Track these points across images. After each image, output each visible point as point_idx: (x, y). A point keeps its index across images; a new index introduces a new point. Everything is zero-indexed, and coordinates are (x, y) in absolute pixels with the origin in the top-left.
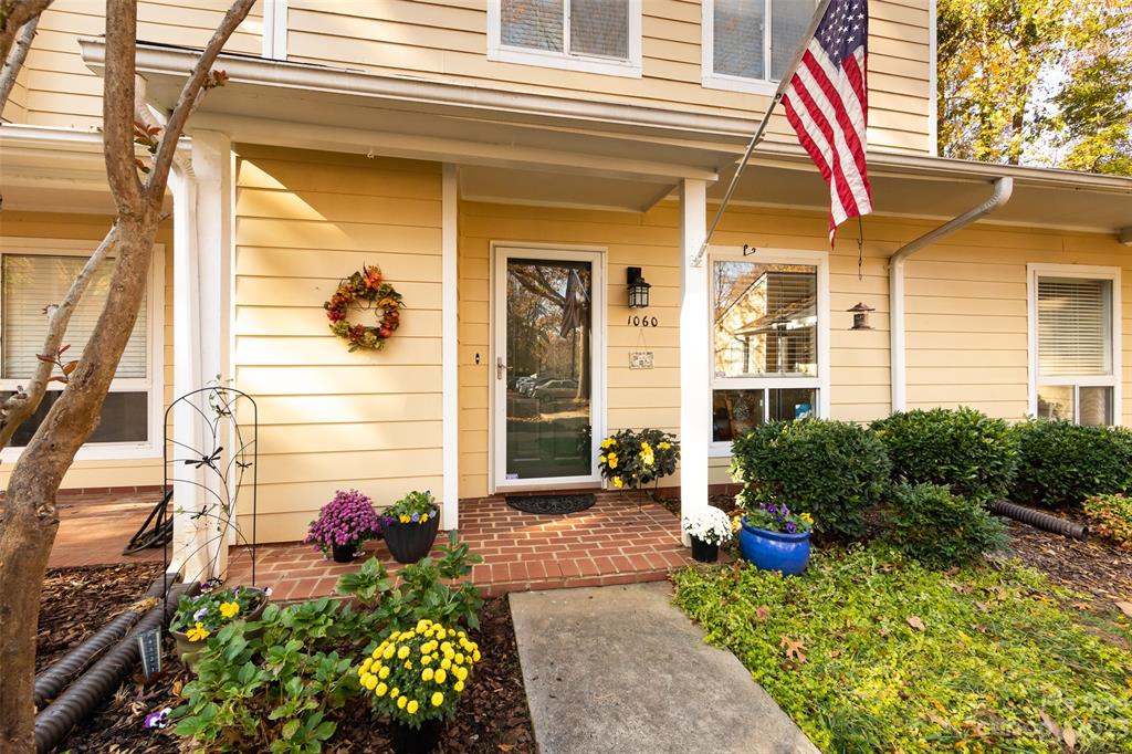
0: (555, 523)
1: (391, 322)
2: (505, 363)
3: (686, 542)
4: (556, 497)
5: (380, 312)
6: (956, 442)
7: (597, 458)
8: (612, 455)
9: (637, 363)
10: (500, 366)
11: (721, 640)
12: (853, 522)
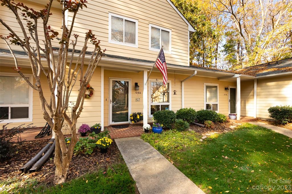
0: (122, 129)
1: (91, 93)
2: (112, 100)
3: (144, 130)
4: (121, 126)
5: (89, 92)
6: (187, 113)
7: (129, 118)
8: (132, 117)
9: (137, 100)
10: (111, 101)
11: (147, 141)
12: (169, 126)
